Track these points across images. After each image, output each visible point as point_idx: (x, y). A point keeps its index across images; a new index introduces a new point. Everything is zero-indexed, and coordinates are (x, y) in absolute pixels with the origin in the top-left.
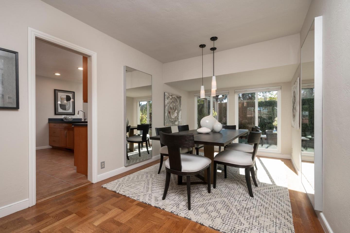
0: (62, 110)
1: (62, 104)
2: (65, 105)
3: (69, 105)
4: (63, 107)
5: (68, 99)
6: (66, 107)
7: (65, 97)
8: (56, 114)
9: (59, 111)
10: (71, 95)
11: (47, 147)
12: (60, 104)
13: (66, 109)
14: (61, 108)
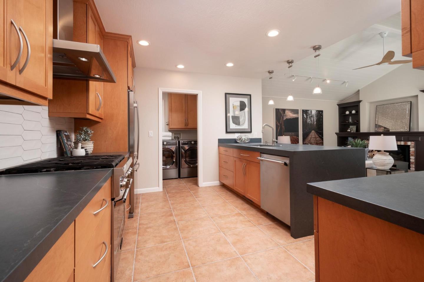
0: (235, 125)
1: (235, 115)
2: (239, 117)
3: (244, 117)
4: (236, 120)
5: (242, 106)
6: (240, 120)
7: (239, 104)
8: (227, 132)
9: (231, 127)
10: (246, 100)
11: (217, 183)
12: (232, 116)
13: (239, 123)
14: (234, 122)
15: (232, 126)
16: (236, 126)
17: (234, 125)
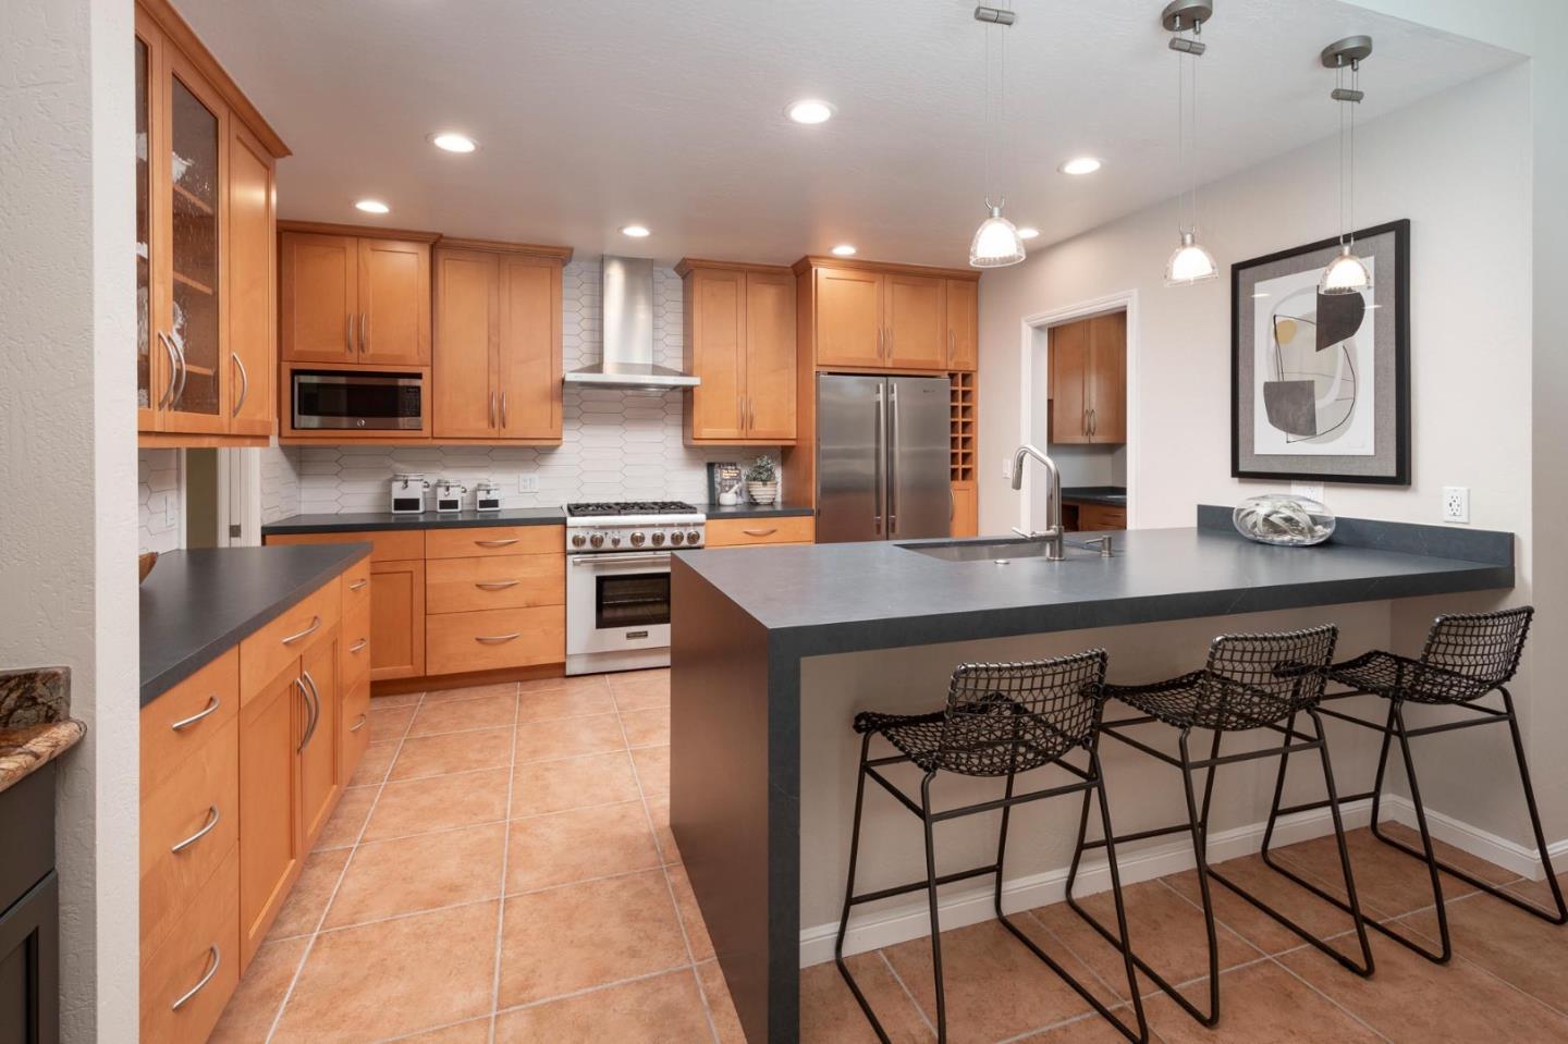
0: (1284, 433)
1: (1288, 378)
2: (1312, 383)
3: (1345, 381)
4: (1292, 403)
5: (1338, 317)
6: (1319, 404)
8: (1238, 474)
9: (1263, 448)
12: (1267, 386)
13: (1313, 421)
14: (1277, 418)
15: (1269, 441)
16: (1291, 437)
17: (1281, 435)
